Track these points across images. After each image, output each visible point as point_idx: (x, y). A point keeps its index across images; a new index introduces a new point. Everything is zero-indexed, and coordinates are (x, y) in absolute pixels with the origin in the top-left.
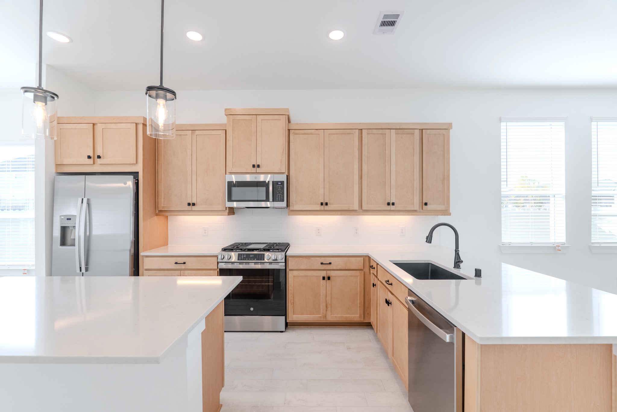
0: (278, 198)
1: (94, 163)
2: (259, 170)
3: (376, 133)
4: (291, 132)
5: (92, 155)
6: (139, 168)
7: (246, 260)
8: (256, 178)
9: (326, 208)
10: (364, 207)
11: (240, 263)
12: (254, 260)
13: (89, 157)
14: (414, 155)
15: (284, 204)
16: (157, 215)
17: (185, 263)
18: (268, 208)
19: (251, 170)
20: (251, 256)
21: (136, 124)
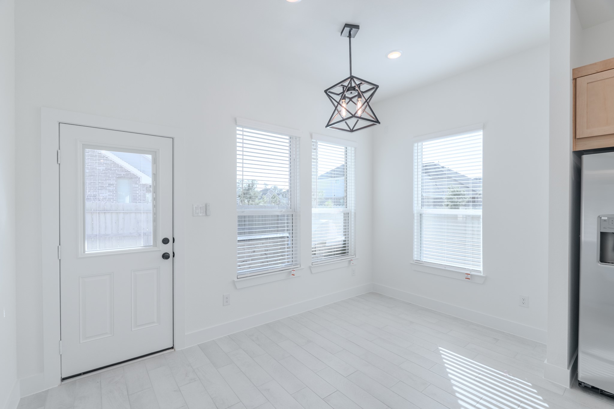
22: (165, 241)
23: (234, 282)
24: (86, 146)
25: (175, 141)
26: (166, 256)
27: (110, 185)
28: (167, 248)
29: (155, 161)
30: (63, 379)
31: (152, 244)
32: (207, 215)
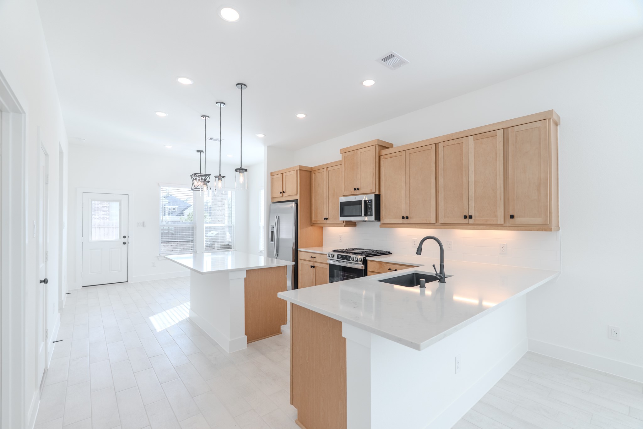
0: (369, 213)
1: (283, 196)
2: (358, 192)
3: (452, 144)
4: (382, 157)
5: (282, 191)
6: (298, 197)
7: (341, 259)
8: (356, 198)
9: (408, 221)
10: (441, 220)
11: (340, 261)
12: (345, 260)
13: (281, 193)
14: (496, 160)
15: (373, 218)
16: (312, 226)
17: (315, 257)
18: (366, 221)
19: (354, 193)
20: (344, 257)
21: (297, 170)
22: (125, 237)
23: (158, 257)
24: (92, 200)
25: (129, 195)
26: (124, 243)
27: (104, 206)
28: (125, 240)
29: (120, 205)
30: (83, 287)
31: (119, 238)
32: (144, 226)
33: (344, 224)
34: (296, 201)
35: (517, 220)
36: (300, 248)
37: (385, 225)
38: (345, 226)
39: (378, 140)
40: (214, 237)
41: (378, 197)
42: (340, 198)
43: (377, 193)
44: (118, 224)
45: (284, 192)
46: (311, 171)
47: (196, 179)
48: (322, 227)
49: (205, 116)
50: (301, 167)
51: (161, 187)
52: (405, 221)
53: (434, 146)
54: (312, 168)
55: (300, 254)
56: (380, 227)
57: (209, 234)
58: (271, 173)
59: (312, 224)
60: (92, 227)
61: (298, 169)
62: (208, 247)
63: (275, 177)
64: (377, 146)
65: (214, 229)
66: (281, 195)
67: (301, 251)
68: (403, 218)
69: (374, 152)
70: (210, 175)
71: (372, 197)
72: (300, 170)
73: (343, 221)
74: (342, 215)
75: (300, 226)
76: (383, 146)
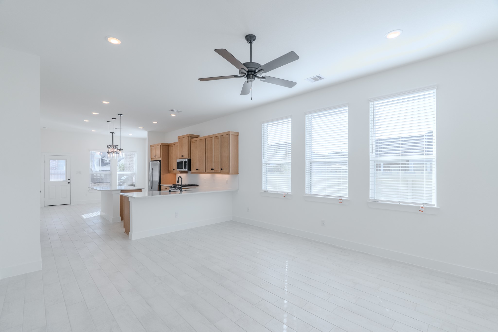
0: (185, 167)
2: (183, 157)
3: (210, 140)
4: (191, 142)
6: (161, 159)
8: (182, 160)
13: (154, 156)
15: (186, 170)
16: (169, 173)
19: (181, 158)
22: (69, 179)
24: (50, 159)
25: (71, 156)
26: (69, 183)
28: (69, 181)
29: (66, 162)
30: (45, 206)
31: (65, 180)
32: (80, 174)
33: (180, 172)
34: (160, 161)
35: (223, 171)
36: (162, 184)
37: (192, 173)
38: (180, 173)
39: (189, 134)
40: (124, 179)
41: (189, 160)
42: (177, 160)
43: (189, 158)
44: (65, 173)
45: (155, 156)
46: (169, 146)
47: (110, 148)
48: (176, 174)
49: (109, 122)
50: (162, 144)
51: (91, 152)
52: (197, 171)
53: (205, 139)
54: (169, 144)
55: (162, 187)
56: (191, 173)
57: (122, 178)
58: (151, 146)
59: (169, 172)
60: (50, 174)
61: (161, 145)
62: (119, 185)
63: (152, 147)
64: (189, 137)
65: (126, 175)
66: (154, 157)
67: (162, 186)
68: (197, 169)
69: (188, 140)
70: (118, 146)
71: (187, 160)
72: (162, 145)
73: (180, 171)
74: (178, 168)
75: (162, 173)
76: (192, 137)
